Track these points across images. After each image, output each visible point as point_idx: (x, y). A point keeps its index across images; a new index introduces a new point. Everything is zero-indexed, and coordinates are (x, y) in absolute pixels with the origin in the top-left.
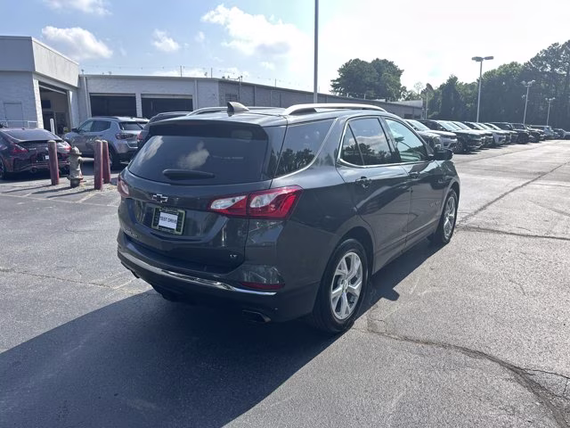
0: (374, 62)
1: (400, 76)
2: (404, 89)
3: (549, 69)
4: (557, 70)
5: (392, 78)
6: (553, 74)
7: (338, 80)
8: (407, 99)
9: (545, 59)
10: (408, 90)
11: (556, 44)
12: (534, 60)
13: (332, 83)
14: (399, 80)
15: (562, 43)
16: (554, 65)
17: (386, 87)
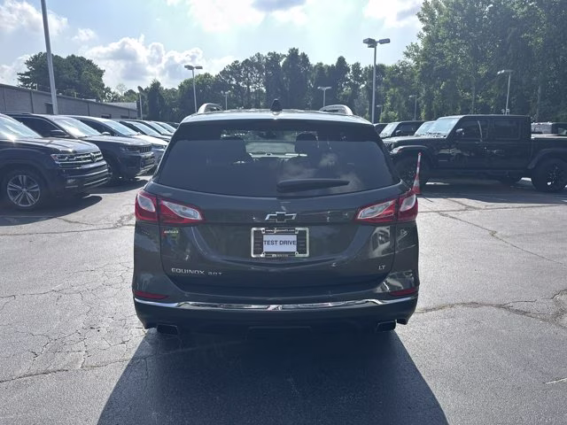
0: (68, 58)
1: (101, 76)
2: (108, 90)
3: (234, 82)
4: (241, 84)
5: (95, 78)
6: (237, 86)
7: (27, 74)
8: (112, 101)
9: (231, 73)
10: (112, 90)
11: (236, 62)
12: (223, 73)
13: (18, 77)
14: (101, 80)
15: (241, 61)
16: (239, 80)
17: (89, 87)
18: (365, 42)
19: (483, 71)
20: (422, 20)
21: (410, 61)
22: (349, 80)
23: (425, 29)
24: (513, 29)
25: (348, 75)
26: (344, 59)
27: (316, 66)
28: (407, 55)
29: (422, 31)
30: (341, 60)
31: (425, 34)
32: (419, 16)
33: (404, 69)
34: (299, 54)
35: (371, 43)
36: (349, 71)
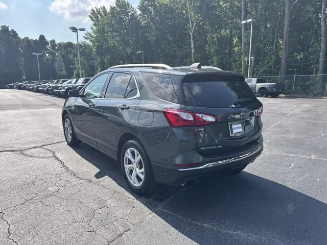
18: (70, 28)
19: (129, 50)
20: (92, 20)
21: (88, 42)
22: (49, 50)
23: (95, 25)
24: (142, 31)
25: (49, 47)
26: (44, 37)
27: (24, 39)
28: (86, 38)
29: (93, 26)
30: (42, 37)
31: (95, 28)
32: (90, 17)
33: (85, 46)
34: (10, 30)
35: (74, 30)
36: (48, 44)
